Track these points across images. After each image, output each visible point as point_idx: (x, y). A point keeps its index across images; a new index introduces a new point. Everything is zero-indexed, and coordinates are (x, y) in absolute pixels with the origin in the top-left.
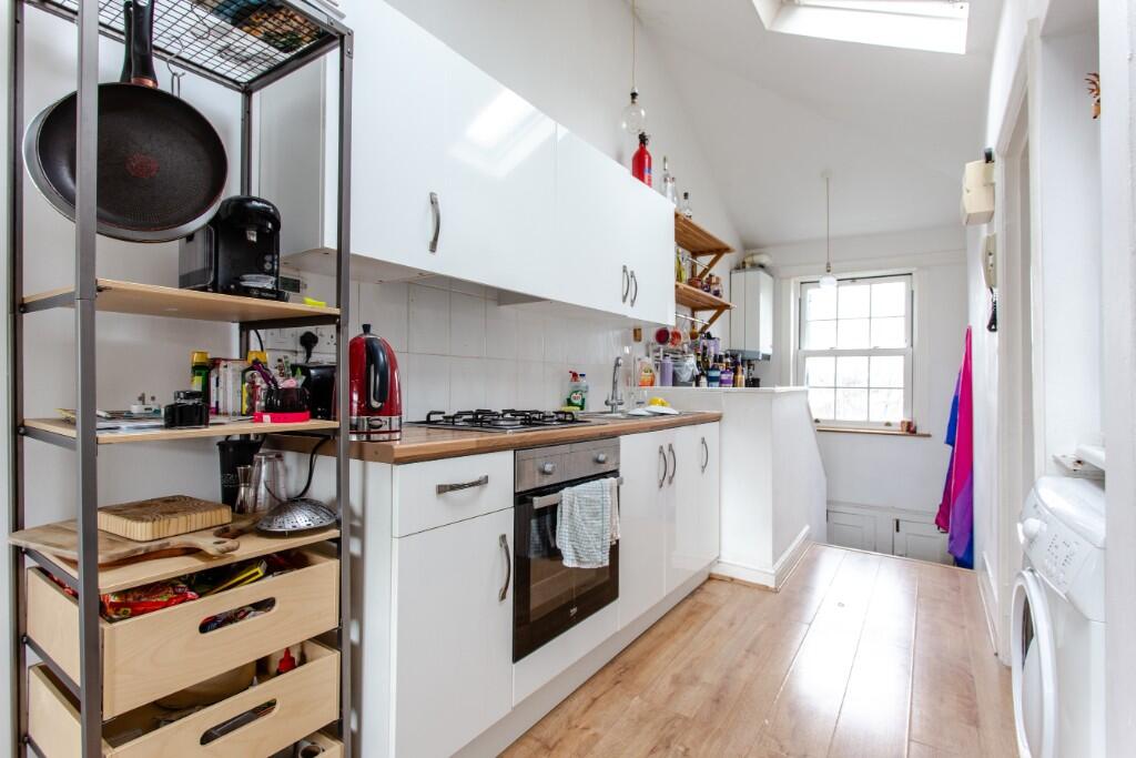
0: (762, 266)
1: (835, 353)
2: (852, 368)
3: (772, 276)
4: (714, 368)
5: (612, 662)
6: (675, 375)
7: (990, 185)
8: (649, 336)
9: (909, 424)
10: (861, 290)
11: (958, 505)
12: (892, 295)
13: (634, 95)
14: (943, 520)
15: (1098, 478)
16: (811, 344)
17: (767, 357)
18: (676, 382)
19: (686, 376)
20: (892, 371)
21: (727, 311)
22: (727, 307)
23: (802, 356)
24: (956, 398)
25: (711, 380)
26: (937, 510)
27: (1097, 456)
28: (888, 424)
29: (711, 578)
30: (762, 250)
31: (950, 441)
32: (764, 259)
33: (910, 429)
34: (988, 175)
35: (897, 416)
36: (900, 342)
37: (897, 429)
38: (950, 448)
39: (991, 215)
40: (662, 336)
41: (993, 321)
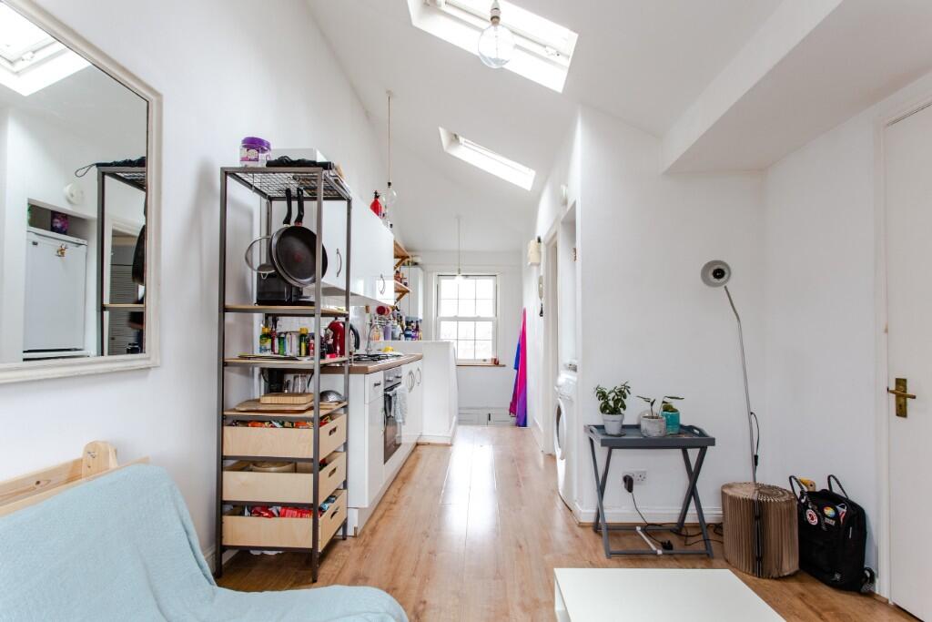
0: (416, 264)
1: (457, 319)
2: (466, 327)
3: (423, 270)
4: (407, 329)
5: (396, 478)
6: (393, 334)
7: (540, 253)
8: (373, 309)
9: (495, 360)
10: (470, 281)
11: (520, 400)
12: (486, 287)
13: (389, 184)
14: (513, 409)
15: (575, 369)
16: (443, 313)
17: (421, 320)
18: (393, 338)
19: (397, 334)
20: (486, 329)
21: (407, 294)
22: (408, 291)
23: (439, 320)
24: (519, 345)
25: (407, 336)
26: (509, 406)
27: (575, 362)
28: (485, 360)
29: (417, 445)
30: (417, 254)
31: (516, 368)
32: (418, 260)
33: (496, 363)
34: (539, 248)
35: (489, 356)
36: (491, 314)
37: (489, 363)
38: (516, 371)
39: (539, 265)
40: (381, 310)
41: (542, 312)
